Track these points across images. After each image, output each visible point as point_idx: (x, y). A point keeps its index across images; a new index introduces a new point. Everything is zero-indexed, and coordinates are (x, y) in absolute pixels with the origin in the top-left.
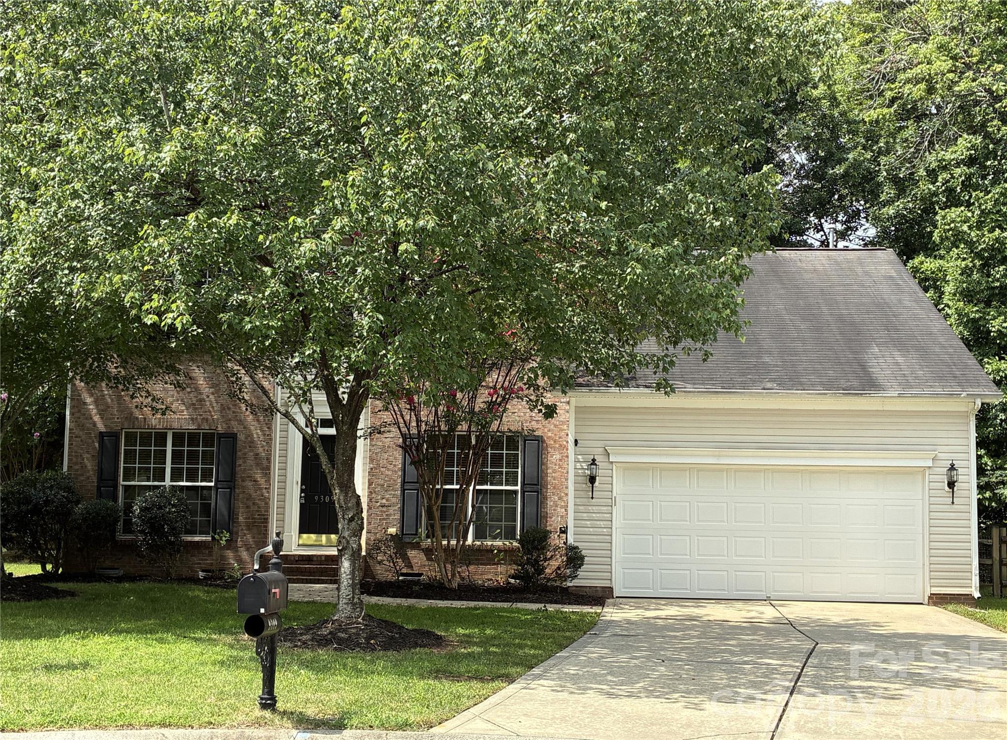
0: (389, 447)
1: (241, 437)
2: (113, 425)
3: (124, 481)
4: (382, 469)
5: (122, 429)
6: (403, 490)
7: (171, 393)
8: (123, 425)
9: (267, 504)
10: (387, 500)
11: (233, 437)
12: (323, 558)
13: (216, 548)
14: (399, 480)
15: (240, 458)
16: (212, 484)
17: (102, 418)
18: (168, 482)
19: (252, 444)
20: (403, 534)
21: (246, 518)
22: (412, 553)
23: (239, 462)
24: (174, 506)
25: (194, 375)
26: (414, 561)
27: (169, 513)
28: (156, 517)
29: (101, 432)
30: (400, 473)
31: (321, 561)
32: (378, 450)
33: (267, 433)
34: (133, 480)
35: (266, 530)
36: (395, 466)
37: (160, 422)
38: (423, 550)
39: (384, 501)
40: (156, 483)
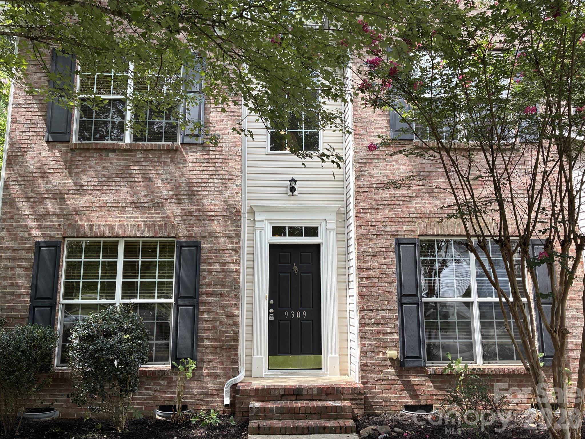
0: (380, 254)
1: (205, 246)
2: (52, 234)
3: (65, 298)
4: (374, 280)
5: (64, 238)
6: (401, 305)
7: (124, 196)
8: (65, 233)
9: (236, 323)
10: (383, 317)
11: (196, 245)
12: (315, 392)
13: (177, 379)
14: (395, 293)
15: (205, 270)
16: (172, 301)
17: (39, 226)
18: (118, 300)
19: (218, 254)
20: (404, 357)
21: (212, 341)
22: (416, 380)
23: (204, 274)
24: (127, 331)
25: (152, 176)
26: (419, 391)
27: (120, 342)
28: (102, 349)
29: (37, 242)
30: (395, 285)
31: (312, 395)
32: (368, 258)
33: (236, 240)
34: (77, 297)
35: (237, 355)
36: (388, 276)
37: (110, 229)
38: (429, 376)
39: (379, 317)
40: (104, 301)
